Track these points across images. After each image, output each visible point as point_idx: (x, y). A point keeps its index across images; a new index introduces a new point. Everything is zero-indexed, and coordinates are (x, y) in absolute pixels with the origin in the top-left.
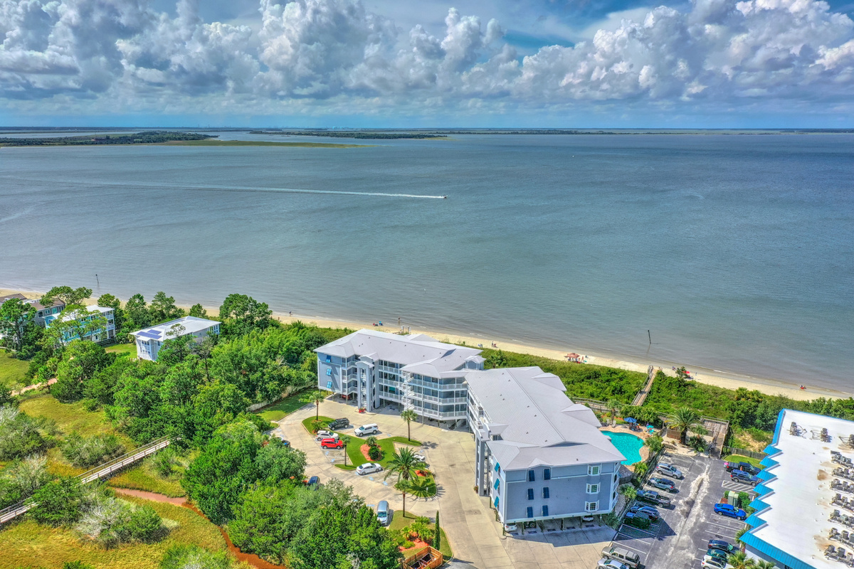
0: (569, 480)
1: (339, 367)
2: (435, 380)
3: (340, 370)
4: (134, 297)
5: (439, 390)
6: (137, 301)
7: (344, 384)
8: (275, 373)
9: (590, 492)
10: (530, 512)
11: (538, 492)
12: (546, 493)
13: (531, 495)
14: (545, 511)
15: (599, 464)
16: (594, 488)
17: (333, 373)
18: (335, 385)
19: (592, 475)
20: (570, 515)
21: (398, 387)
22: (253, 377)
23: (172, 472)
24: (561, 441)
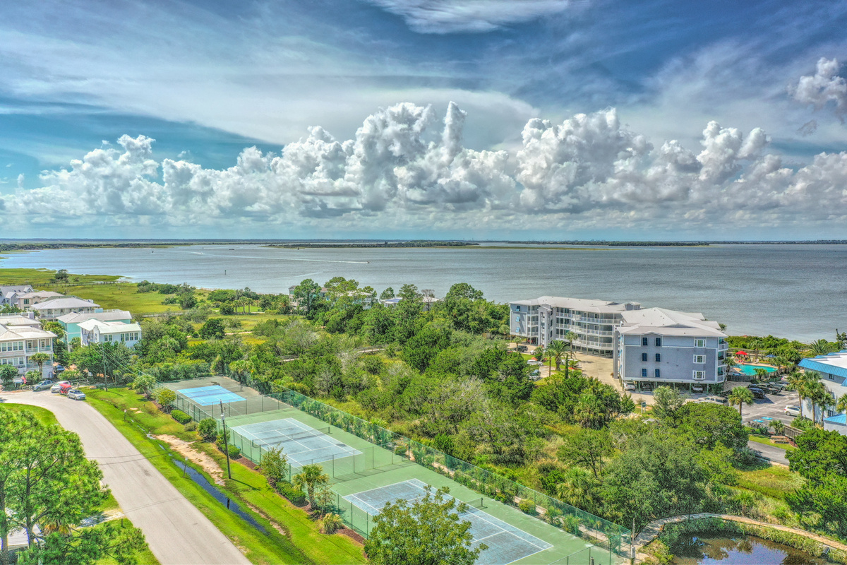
0: (678, 350)
1: (525, 314)
2: (597, 316)
3: (526, 317)
4: (387, 290)
5: (599, 324)
6: (389, 293)
7: (529, 328)
8: (476, 316)
9: (697, 362)
10: (644, 373)
11: (651, 356)
12: (658, 358)
13: (645, 357)
14: (658, 373)
15: (704, 338)
16: (700, 359)
17: (521, 320)
18: (521, 330)
19: (697, 347)
20: (679, 381)
21: (570, 329)
22: (460, 318)
23: (395, 355)
24: (674, 323)
